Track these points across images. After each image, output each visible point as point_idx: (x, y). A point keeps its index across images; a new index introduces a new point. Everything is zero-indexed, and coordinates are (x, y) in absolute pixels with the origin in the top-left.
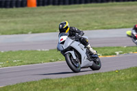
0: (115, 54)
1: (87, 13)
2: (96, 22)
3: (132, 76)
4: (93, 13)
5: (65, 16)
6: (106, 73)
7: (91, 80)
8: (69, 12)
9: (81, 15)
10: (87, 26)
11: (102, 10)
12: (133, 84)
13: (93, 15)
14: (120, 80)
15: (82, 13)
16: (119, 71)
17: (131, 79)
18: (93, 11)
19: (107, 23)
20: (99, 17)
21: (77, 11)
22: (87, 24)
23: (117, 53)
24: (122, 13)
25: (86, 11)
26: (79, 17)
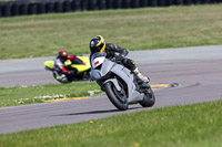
0: (89, 95)
1: (40, 29)
2: (55, 43)
3: (116, 130)
4: (50, 29)
5: (5, 35)
6: (74, 125)
7: (50, 137)
8: (12, 28)
9: (31, 33)
10: (41, 51)
11: (64, 24)
12: (118, 143)
13: (52, 32)
14: (97, 137)
15: (32, 29)
16: (95, 122)
17: (114, 135)
18: (51, 25)
19: (73, 45)
20: (61, 34)
21: (25, 27)
22: (42, 47)
23: (91, 92)
24: (98, 28)
25: (40, 25)
26: (27, 36)
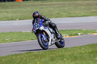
0: (78, 35)
1: (58, 6)
2: (64, 12)
3: (90, 50)
4: (62, 6)
5: (42, 8)
6: (71, 48)
7: (61, 53)
8: (46, 5)
9: (54, 7)
10: (58, 15)
11: (68, 4)
12: (90, 56)
14: (81, 53)
16: (81, 47)
17: (89, 53)
18: (62, 4)
19: (72, 13)
20: (67, 8)
21: (51, 5)
22: (58, 14)
23: (79, 34)
24: (83, 6)
25: (58, 4)
26: (52, 9)
